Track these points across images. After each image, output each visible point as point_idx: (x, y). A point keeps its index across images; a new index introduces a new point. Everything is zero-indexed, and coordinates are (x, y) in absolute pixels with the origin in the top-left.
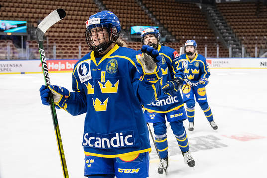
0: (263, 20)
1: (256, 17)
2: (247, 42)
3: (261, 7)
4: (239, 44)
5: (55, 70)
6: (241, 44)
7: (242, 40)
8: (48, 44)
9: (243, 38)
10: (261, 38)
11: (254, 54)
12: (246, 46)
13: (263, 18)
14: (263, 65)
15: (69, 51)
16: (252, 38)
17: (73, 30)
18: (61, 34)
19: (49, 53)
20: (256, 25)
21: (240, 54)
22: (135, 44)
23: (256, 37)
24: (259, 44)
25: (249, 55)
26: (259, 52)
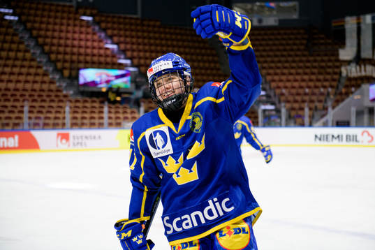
0: (319, 58)
1: (306, 53)
2: (291, 98)
3: (316, 36)
4: (277, 102)
6: (280, 102)
7: (282, 94)
9: (284, 91)
10: (316, 91)
11: (303, 121)
12: (288, 105)
13: (318, 55)
14: (320, 139)
16: (301, 91)
20: (308, 67)
21: (278, 120)
22: (86, 101)
23: (307, 90)
24: (312, 101)
25: (295, 123)
26: (312, 117)
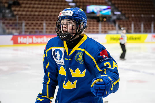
5: (23, 43)
8: (17, 21)
15: (35, 28)
17: (38, 10)
18: (28, 13)
19: (19, 29)
